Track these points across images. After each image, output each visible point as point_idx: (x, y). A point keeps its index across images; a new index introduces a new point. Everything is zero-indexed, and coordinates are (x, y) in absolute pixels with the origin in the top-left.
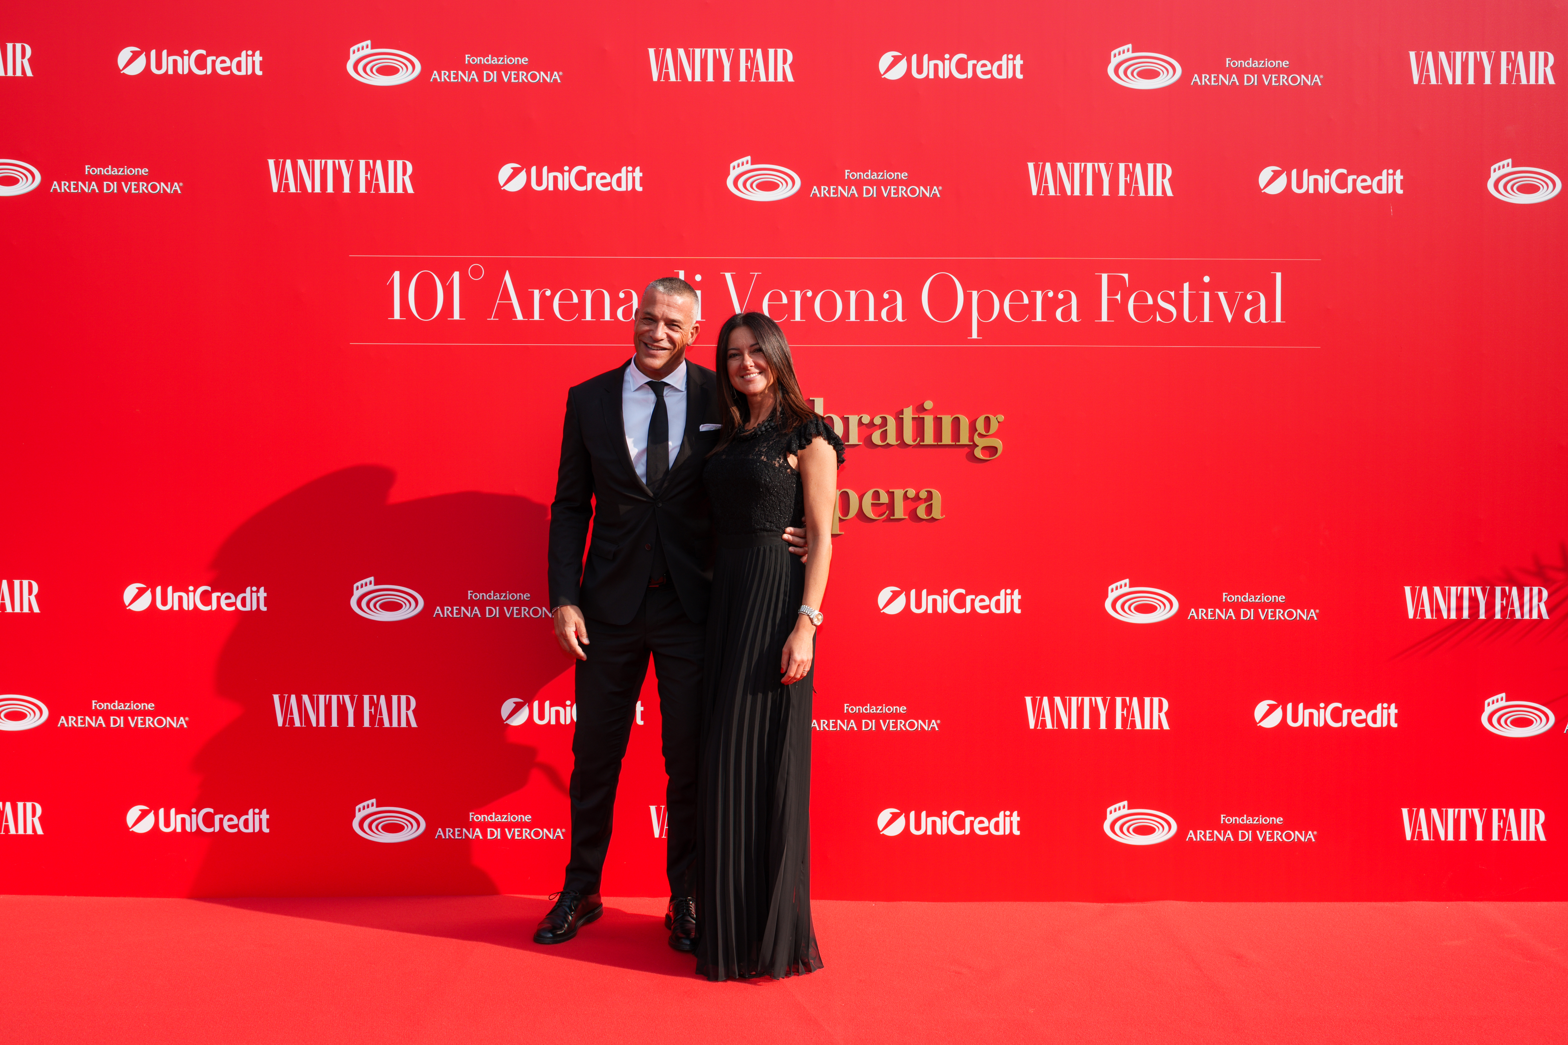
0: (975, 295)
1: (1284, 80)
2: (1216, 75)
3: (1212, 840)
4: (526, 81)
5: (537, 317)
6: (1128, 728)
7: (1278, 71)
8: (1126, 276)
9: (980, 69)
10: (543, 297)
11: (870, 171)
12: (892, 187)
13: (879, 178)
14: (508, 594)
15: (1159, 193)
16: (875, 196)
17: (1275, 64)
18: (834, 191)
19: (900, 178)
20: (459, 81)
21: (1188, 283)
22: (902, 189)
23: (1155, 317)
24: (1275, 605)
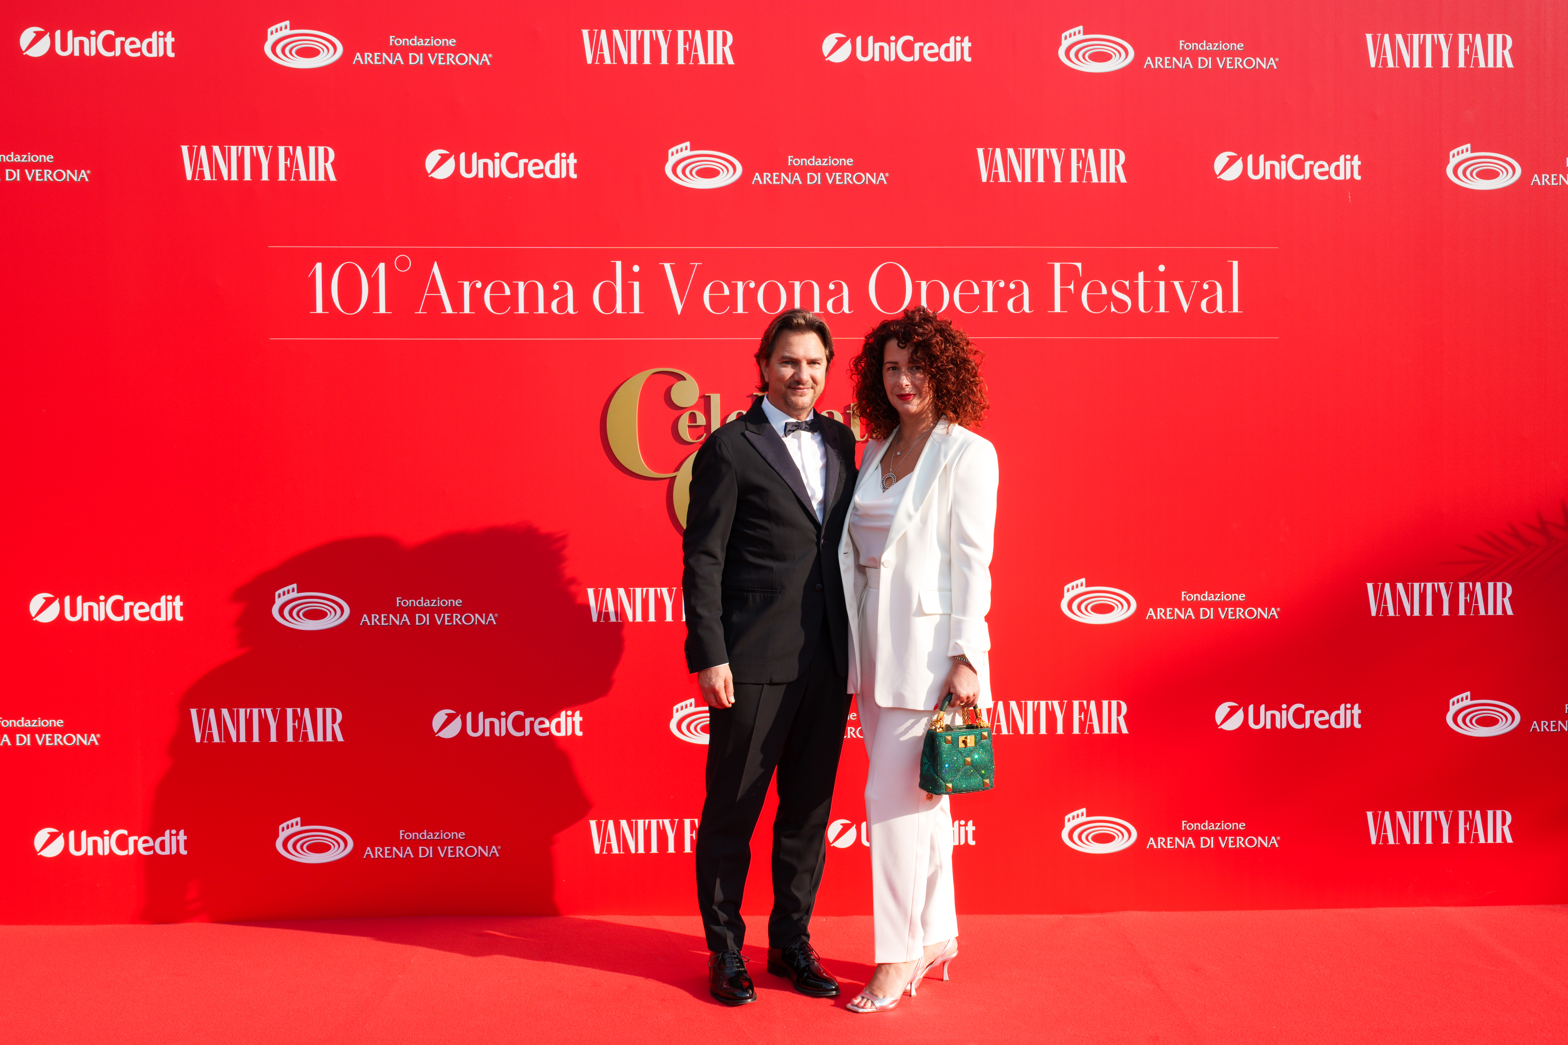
0: (924, 285)
1: (1239, 63)
2: (1170, 58)
3: (1173, 847)
4: (454, 63)
5: (467, 310)
6: (1086, 733)
7: (1233, 54)
8: (1079, 265)
9: (927, 51)
10: (473, 289)
11: (814, 157)
12: (837, 174)
13: (824, 164)
14: (439, 600)
15: (1112, 180)
16: (819, 183)
17: (1230, 46)
18: (777, 178)
19: (845, 164)
20: (383, 63)
21: (1143, 272)
22: (848, 176)
23: (1109, 308)
24: (1235, 604)
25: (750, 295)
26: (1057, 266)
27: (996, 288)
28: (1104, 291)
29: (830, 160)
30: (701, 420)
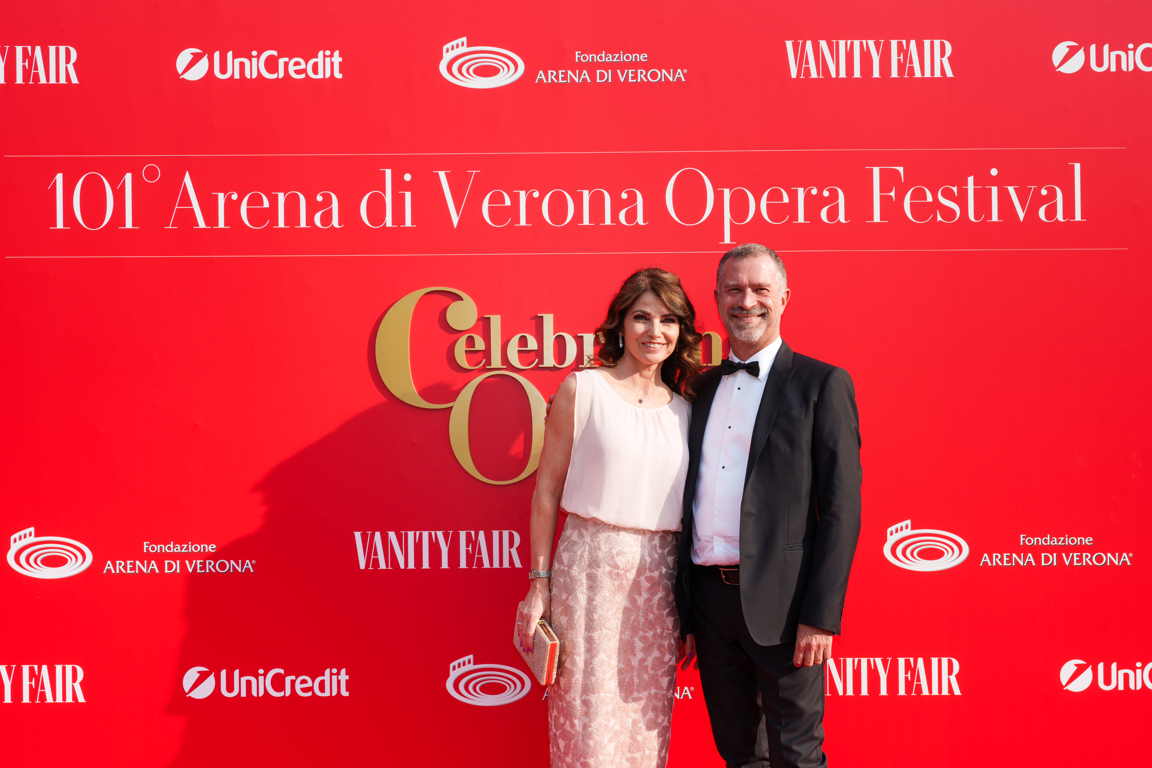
0: (727, 193)
5: (221, 224)
6: (913, 694)
8: (901, 169)
10: (228, 201)
11: (604, 52)
12: (630, 71)
13: (615, 60)
14: (190, 545)
15: (938, 74)
18: (563, 76)
19: (638, 60)
21: (973, 176)
22: (642, 73)
23: (935, 217)
24: (1081, 549)
25: (534, 206)
26: (876, 171)
27: (808, 196)
28: (930, 198)
29: (622, 55)
30: (480, 344)
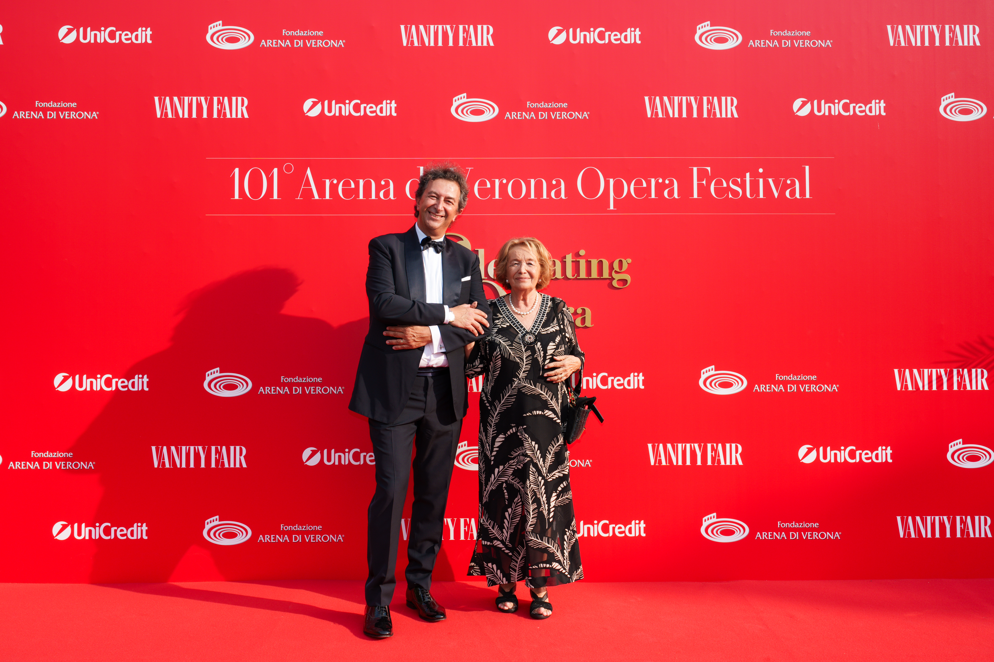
0: (612, 181)
1: (808, 44)
3: (772, 538)
4: (322, 46)
5: (327, 197)
6: (716, 464)
7: (804, 38)
8: (709, 169)
9: (613, 37)
10: (332, 184)
11: (543, 102)
12: (558, 113)
13: (549, 107)
14: (307, 378)
15: (729, 116)
16: (546, 118)
17: (802, 33)
18: (520, 115)
19: (562, 107)
20: (279, 46)
21: (749, 173)
22: (564, 114)
23: (728, 195)
24: (810, 382)
25: (503, 188)
26: (695, 169)
27: (657, 183)
28: (725, 185)
29: (553, 104)
